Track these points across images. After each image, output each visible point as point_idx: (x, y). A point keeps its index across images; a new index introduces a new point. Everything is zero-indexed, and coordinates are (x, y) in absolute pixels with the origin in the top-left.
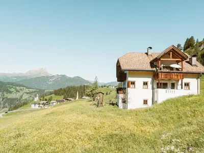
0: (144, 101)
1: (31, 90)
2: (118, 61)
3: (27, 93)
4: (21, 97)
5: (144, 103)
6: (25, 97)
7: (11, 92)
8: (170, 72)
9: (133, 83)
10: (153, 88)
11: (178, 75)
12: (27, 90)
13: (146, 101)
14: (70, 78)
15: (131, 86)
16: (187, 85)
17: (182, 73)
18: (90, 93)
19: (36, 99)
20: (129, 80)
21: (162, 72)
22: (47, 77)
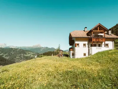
0: (84, 54)
1: (34, 53)
2: (70, 34)
3: (33, 54)
4: (30, 56)
5: (84, 55)
6: (32, 56)
7: (26, 54)
8: (98, 38)
9: (78, 45)
10: (89, 47)
11: (102, 39)
12: (32, 53)
13: (85, 54)
14: (49, 48)
15: (77, 46)
16: (107, 45)
17: (105, 38)
18: (56, 52)
19: (36, 57)
20: (76, 43)
21: (94, 38)
22: (40, 48)
